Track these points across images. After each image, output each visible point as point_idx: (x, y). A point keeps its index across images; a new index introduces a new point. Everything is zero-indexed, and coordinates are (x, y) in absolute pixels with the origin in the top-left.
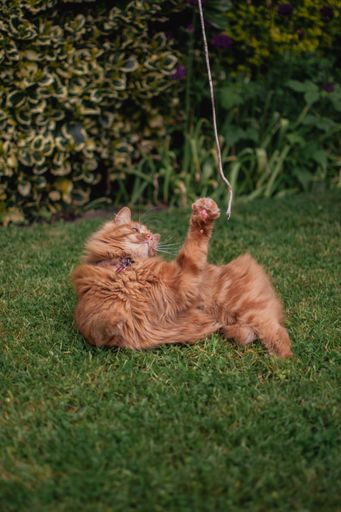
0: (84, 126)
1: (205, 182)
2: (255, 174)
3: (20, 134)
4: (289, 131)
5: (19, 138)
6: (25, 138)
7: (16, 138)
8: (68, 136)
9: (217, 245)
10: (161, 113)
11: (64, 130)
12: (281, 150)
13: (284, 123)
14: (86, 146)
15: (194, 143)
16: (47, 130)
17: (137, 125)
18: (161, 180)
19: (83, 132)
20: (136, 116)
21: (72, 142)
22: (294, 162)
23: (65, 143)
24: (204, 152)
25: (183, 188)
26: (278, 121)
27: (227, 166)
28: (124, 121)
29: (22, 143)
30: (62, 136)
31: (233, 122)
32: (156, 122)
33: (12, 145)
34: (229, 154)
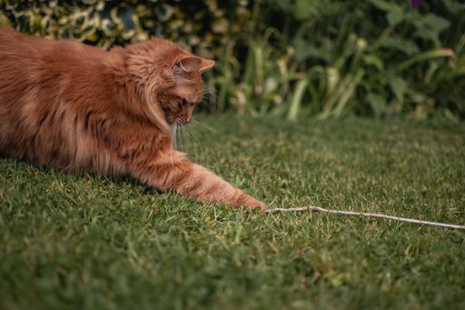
0: (137, 13)
1: (267, 96)
2: (324, 96)
3: (62, 9)
4: (366, 53)
5: (61, 15)
6: (67, 15)
7: (57, 14)
8: (117, 20)
9: (269, 145)
10: (227, 16)
11: (114, 13)
12: (354, 74)
13: (362, 44)
14: (136, 34)
15: (259, 52)
16: (94, 11)
17: (198, 27)
18: (218, 87)
19: (135, 18)
20: (199, 16)
21: (121, 26)
22: (368, 87)
23: (113, 27)
24: (269, 65)
25: (242, 98)
26: (355, 42)
27: (293, 84)
28: (185, 20)
29: (64, 20)
30: (111, 19)
31: (306, 37)
32: (221, 27)
33: (52, 21)
34: (298, 70)
